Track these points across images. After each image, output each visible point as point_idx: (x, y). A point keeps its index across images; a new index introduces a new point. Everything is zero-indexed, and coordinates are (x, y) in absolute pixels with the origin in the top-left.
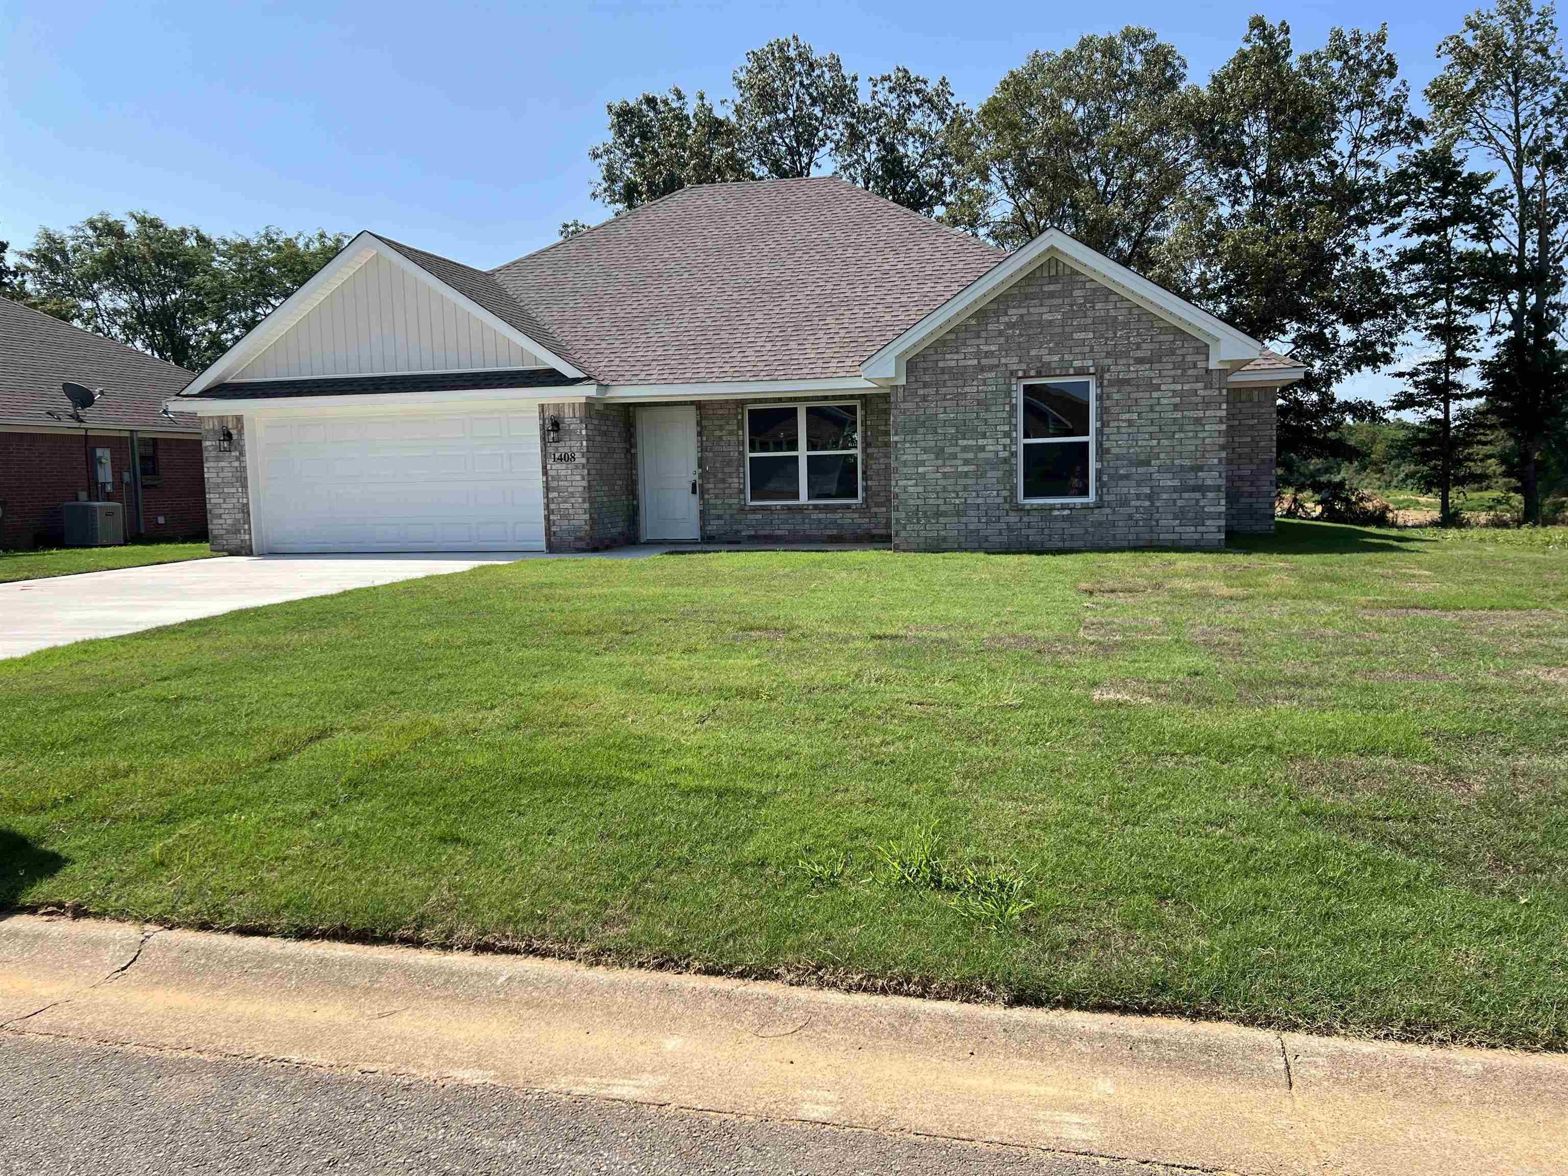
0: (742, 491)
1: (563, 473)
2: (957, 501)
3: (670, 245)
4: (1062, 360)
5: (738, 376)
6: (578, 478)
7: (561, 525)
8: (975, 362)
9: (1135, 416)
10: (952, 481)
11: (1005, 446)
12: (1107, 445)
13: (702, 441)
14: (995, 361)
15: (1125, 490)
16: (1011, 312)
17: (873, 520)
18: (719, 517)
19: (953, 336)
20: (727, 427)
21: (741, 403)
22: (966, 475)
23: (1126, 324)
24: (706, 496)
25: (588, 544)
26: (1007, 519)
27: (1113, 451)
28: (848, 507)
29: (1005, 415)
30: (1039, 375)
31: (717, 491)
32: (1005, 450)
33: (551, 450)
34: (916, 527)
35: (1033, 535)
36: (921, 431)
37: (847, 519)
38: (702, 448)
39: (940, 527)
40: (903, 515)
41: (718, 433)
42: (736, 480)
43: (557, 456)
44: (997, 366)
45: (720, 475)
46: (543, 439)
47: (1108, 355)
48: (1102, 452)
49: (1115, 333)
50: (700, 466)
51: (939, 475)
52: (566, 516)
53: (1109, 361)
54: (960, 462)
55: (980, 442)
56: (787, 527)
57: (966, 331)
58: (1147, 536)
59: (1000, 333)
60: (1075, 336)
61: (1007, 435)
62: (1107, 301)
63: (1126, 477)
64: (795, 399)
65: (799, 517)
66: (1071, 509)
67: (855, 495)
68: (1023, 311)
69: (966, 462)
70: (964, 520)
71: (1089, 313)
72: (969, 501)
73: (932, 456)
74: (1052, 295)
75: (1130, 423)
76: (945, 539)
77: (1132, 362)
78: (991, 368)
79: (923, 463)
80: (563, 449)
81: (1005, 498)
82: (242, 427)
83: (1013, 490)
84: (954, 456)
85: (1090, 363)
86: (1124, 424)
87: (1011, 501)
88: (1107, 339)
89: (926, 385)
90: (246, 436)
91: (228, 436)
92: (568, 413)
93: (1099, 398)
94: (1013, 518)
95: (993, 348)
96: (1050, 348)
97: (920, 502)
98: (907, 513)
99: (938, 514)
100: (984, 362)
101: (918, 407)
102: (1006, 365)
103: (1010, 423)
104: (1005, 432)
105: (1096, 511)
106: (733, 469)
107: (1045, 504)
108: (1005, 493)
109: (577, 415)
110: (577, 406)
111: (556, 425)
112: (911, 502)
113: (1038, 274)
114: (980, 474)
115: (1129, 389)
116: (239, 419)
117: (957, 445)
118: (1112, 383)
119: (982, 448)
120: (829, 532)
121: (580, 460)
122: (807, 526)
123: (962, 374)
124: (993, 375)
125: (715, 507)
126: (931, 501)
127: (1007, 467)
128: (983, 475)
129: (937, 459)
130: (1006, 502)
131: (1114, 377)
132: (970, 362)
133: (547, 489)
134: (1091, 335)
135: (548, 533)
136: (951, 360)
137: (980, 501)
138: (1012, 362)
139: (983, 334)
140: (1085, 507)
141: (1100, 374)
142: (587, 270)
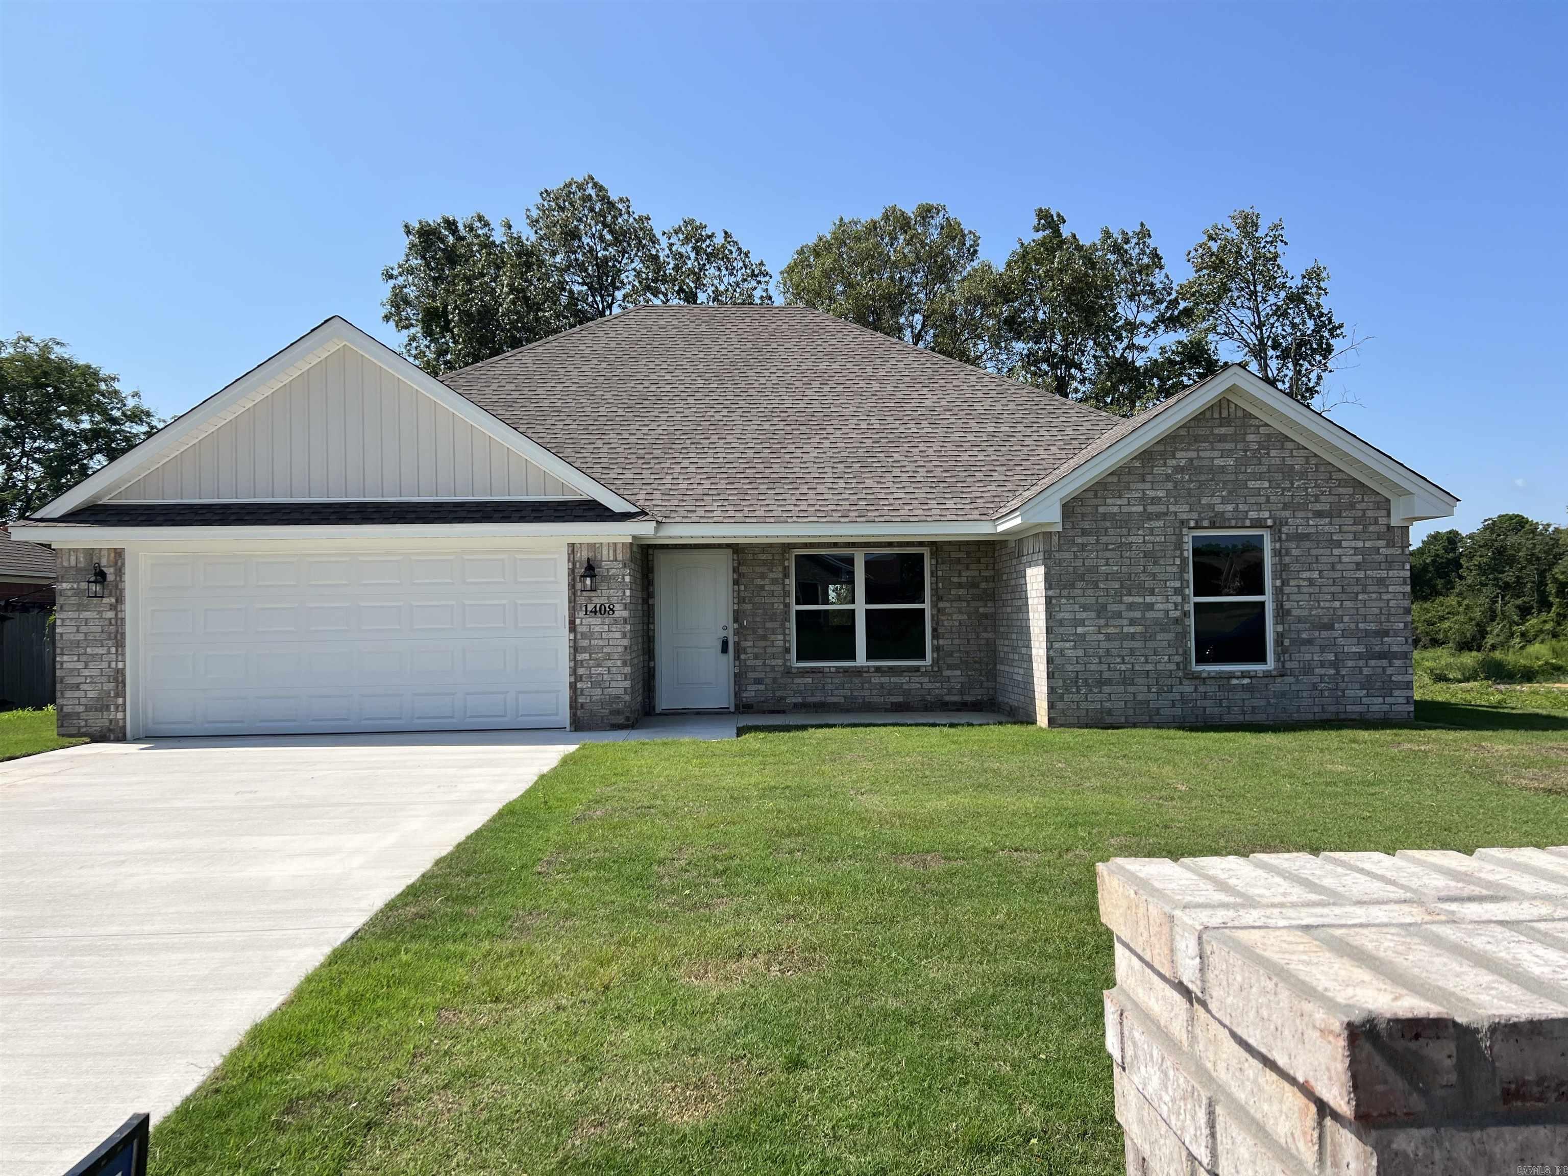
0: (788, 650)
1: (597, 629)
2: (1123, 667)
3: (652, 365)
4: (1236, 510)
5: (823, 516)
6: (618, 635)
7: (591, 694)
8: (1141, 508)
9: (1316, 575)
10: (1117, 644)
11: (1176, 604)
12: (1287, 605)
13: (739, 591)
14: (1163, 508)
15: (1308, 657)
16: (1179, 455)
17: (946, 685)
18: (758, 681)
19: (1115, 479)
20: (771, 575)
21: (787, 547)
22: (1133, 636)
23: (1303, 475)
24: (743, 657)
25: (628, 719)
26: (1181, 688)
27: (1295, 612)
28: (917, 669)
29: (1175, 569)
30: (1213, 526)
31: (756, 650)
32: (1176, 609)
33: (581, 600)
34: (1076, 697)
35: (1211, 709)
36: (1080, 584)
37: (914, 683)
38: (740, 600)
39: (1104, 697)
40: (1060, 683)
41: (759, 582)
42: (781, 637)
43: (590, 608)
44: (1166, 514)
45: (760, 632)
46: (572, 586)
47: (1285, 507)
48: (1282, 613)
49: (1292, 484)
50: (736, 620)
51: (1102, 637)
52: (596, 684)
53: (1287, 513)
54: (1125, 622)
55: (1148, 599)
56: (842, 692)
57: (1129, 473)
58: (1332, 709)
59: (1168, 478)
60: (1251, 484)
61: (1179, 591)
62: (1282, 448)
63: (1310, 642)
64: (853, 545)
65: (856, 681)
66: (1250, 678)
67: (923, 656)
68: (1193, 454)
69: (1133, 622)
70: (1131, 689)
71: (1263, 460)
72: (1137, 667)
73: (1093, 615)
74: (1222, 439)
75: (1311, 582)
76: (1109, 712)
77: (1310, 515)
78: (1158, 516)
79: (1082, 623)
80: (598, 600)
81: (1178, 664)
82: (123, 564)
83: (1186, 654)
84: (1119, 615)
85: (1267, 514)
86: (1305, 583)
87: (1185, 668)
88: (1284, 489)
89: (1084, 533)
90: (127, 578)
91: (100, 576)
92: (606, 554)
93: (1276, 553)
94: (1188, 688)
95: (1161, 494)
96: (1223, 497)
97: (1079, 668)
98: (1064, 682)
99: (1102, 682)
100: (1150, 509)
101: (1076, 557)
102: (1176, 513)
103: (1181, 579)
104: (1176, 589)
105: (1279, 680)
106: (776, 625)
107: (1223, 672)
108: (1178, 659)
109: (620, 557)
110: (619, 547)
111: (591, 569)
112: (1070, 668)
113: (1208, 415)
114: (1147, 637)
115: (1307, 544)
116: (119, 554)
117: (1121, 602)
118: (1290, 537)
119: (1150, 607)
120: (894, 699)
121: (621, 612)
122: (867, 693)
123: (1126, 522)
124: (1161, 523)
125: (754, 669)
126: (1093, 667)
127: (1179, 629)
128: (1152, 638)
129: (1099, 617)
130: (1178, 669)
131: (1292, 530)
132: (1134, 509)
133: (575, 649)
134: (1267, 485)
135: (574, 705)
136: (1113, 506)
137: (1149, 667)
138: (1182, 510)
139: (1149, 478)
140: (1268, 675)
141: (1276, 529)
142: (560, 387)
